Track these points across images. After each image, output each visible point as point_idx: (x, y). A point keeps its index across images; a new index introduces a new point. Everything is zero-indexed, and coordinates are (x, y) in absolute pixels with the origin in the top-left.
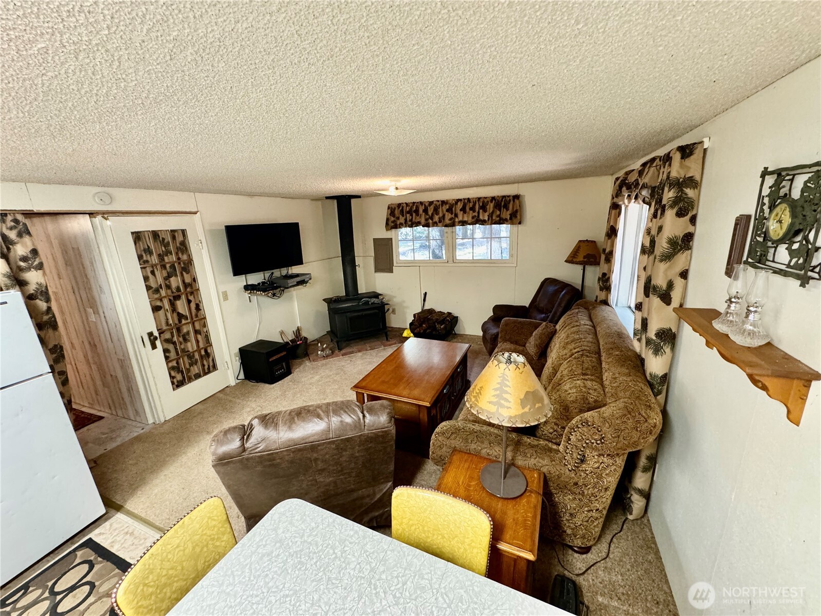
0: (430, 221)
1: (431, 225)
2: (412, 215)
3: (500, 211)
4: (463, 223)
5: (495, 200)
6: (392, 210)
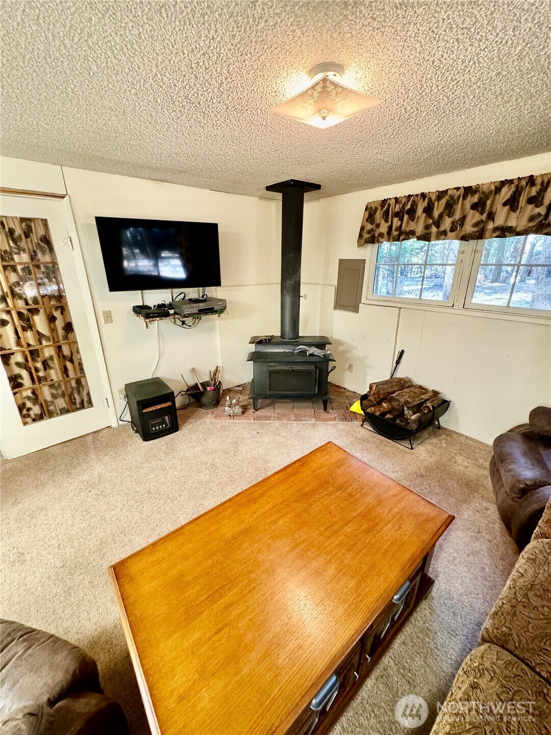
0: (434, 229)
1: (433, 236)
2: (402, 220)
4: (504, 232)
6: (371, 213)
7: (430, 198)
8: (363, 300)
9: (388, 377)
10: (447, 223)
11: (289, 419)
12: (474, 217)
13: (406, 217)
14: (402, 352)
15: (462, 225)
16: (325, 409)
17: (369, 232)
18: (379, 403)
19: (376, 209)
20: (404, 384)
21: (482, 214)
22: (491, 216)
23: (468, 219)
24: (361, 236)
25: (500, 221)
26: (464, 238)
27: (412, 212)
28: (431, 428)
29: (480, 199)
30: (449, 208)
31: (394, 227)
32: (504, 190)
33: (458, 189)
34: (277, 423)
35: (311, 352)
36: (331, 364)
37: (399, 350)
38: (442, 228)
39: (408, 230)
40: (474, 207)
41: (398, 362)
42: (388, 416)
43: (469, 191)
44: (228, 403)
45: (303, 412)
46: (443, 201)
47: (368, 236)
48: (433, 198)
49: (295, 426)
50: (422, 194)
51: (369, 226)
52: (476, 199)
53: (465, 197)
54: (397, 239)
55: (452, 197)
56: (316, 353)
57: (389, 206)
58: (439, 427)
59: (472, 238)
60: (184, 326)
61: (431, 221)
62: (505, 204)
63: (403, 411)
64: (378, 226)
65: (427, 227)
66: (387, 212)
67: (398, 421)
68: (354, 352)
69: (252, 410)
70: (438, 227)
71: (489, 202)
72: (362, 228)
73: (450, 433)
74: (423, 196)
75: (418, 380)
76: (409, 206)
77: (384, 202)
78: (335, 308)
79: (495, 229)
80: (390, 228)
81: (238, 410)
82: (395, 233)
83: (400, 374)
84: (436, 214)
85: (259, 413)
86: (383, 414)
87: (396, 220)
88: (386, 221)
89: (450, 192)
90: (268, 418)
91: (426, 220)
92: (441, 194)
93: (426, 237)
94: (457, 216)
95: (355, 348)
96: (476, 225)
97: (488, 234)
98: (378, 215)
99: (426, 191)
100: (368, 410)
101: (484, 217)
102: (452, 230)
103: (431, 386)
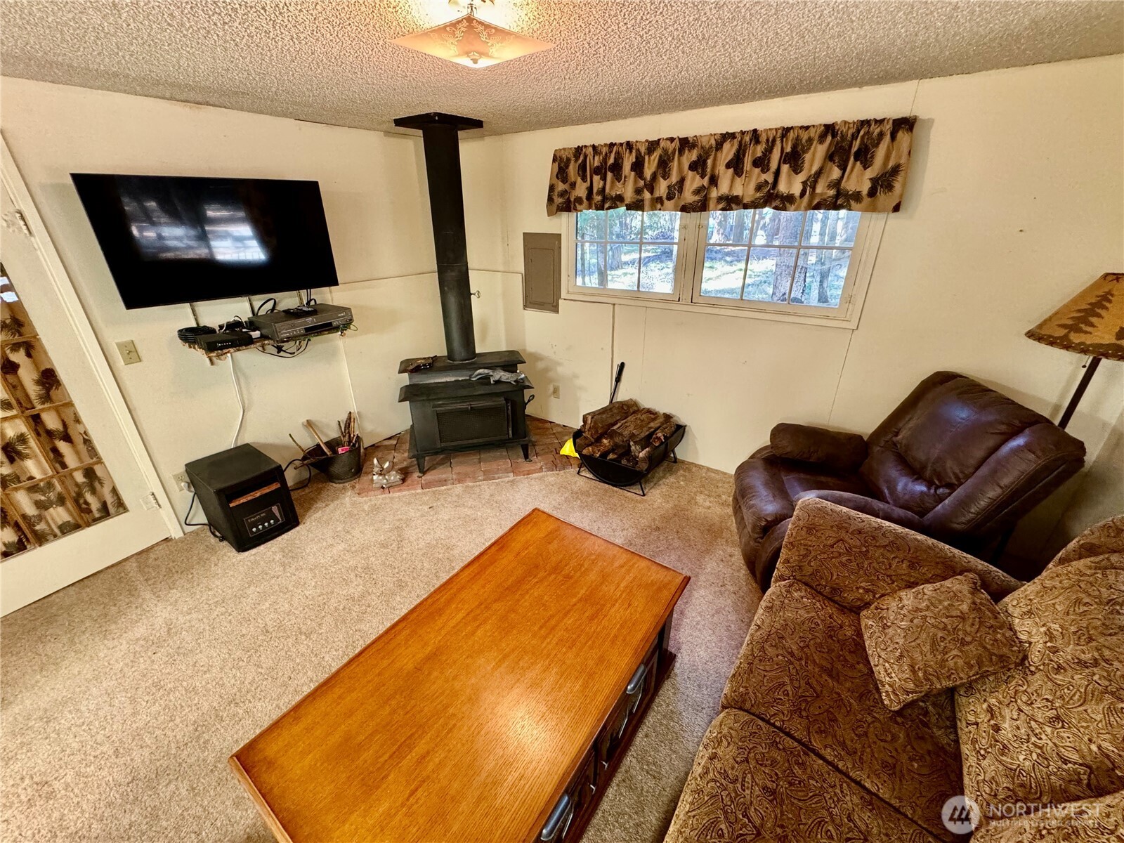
0: (647, 195)
1: (647, 203)
2: (604, 179)
3: (843, 168)
4: (730, 202)
5: (834, 136)
6: (561, 164)
7: (638, 150)
8: (563, 294)
9: (606, 403)
10: (662, 187)
11: (475, 479)
12: (694, 181)
13: (609, 175)
14: (623, 365)
15: (681, 191)
16: (526, 457)
17: (562, 194)
18: (598, 440)
19: (569, 160)
20: (627, 409)
21: (703, 177)
22: (714, 181)
23: (687, 183)
24: (550, 199)
25: (724, 188)
26: (684, 209)
27: (617, 168)
28: (665, 463)
29: (699, 157)
30: (664, 164)
31: (595, 190)
32: (726, 146)
33: (672, 140)
34: (458, 488)
35: (497, 377)
36: (527, 393)
37: (617, 362)
38: (657, 194)
39: (613, 194)
40: (693, 167)
41: (618, 380)
42: (611, 456)
43: (685, 144)
44: (376, 470)
45: (494, 465)
46: (656, 156)
47: (561, 200)
48: (643, 150)
49: (486, 488)
50: (628, 143)
51: (561, 187)
52: (693, 156)
53: (681, 152)
54: (600, 207)
55: (665, 150)
56: (504, 379)
57: (586, 157)
58: (676, 460)
59: (694, 210)
60: (282, 354)
61: (642, 183)
62: (728, 166)
63: (630, 446)
64: (573, 185)
65: (638, 191)
66: (583, 167)
67: (624, 462)
68: (560, 369)
69: (416, 474)
70: (652, 193)
71: (709, 162)
72: (552, 188)
73: (689, 466)
74: (629, 145)
75: (646, 402)
76: (611, 161)
77: (579, 150)
78: (525, 306)
79: (720, 199)
80: (590, 189)
81: (394, 477)
82: (598, 198)
83: (622, 396)
84: (648, 173)
85: (429, 477)
86: (604, 455)
87: (596, 178)
88: (584, 179)
89: (662, 144)
90: (444, 482)
91: (635, 182)
92: (653, 146)
93: (637, 206)
94: (674, 178)
95: (559, 364)
96: (697, 192)
97: (712, 204)
98: (572, 170)
99: (632, 139)
100: (585, 452)
101: (706, 182)
102: (669, 198)
103: (662, 409)
